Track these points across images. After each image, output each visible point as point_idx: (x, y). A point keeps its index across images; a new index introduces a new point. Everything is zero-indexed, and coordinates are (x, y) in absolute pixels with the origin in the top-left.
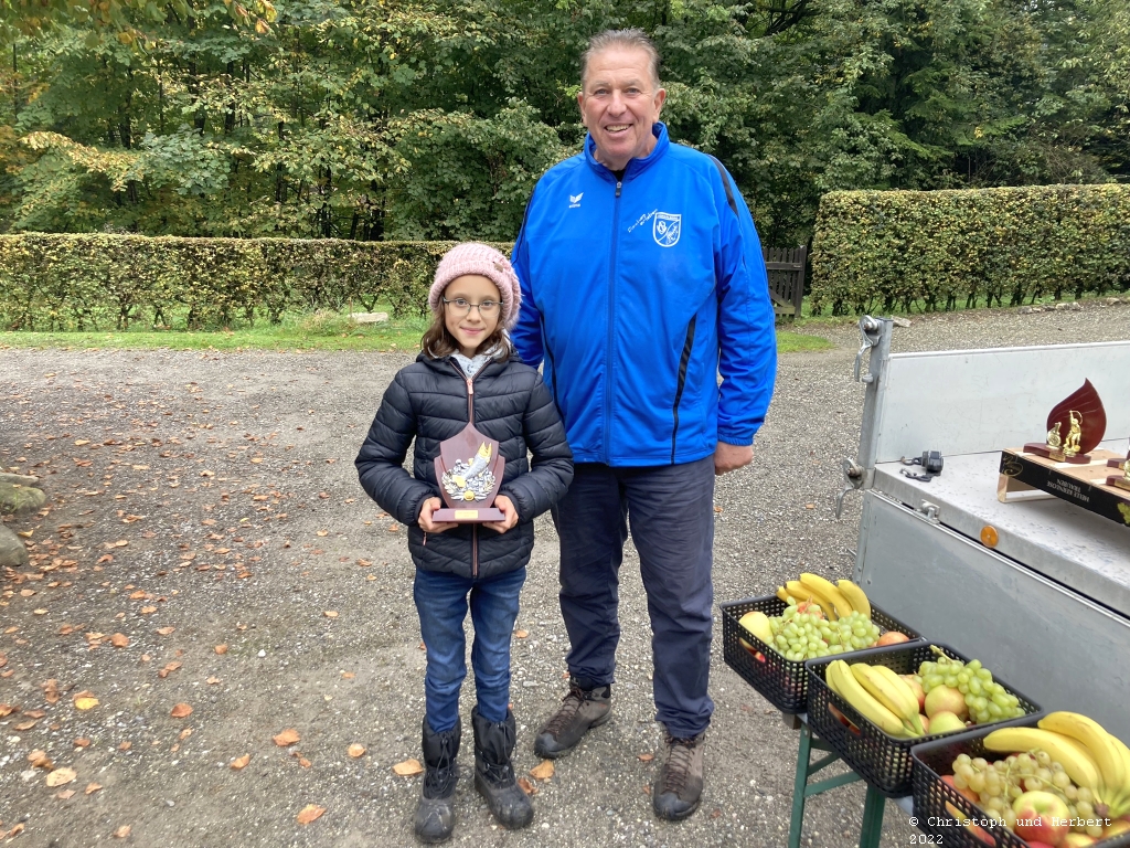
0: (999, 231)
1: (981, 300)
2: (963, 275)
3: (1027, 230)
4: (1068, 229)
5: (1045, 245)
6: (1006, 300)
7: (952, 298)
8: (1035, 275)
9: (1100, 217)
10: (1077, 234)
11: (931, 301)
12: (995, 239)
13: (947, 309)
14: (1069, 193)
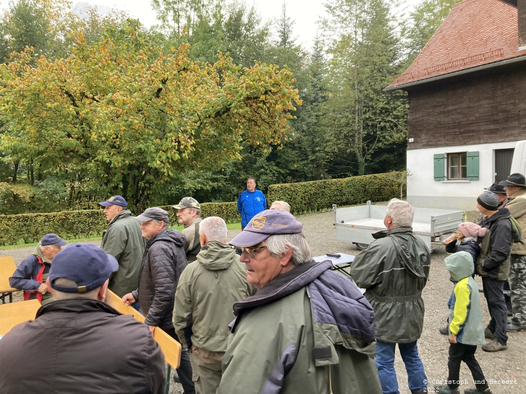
0: (312, 192)
1: (310, 211)
2: (305, 204)
3: (318, 192)
4: (327, 191)
5: (322, 195)
6: (316, 211)
7: (303, 211)
8: (322, 203)
9: (334, 188)
10: (329, 192)
11: (298, 212)
12: (311, 195)
13: (302, 214)
14: (326, 182)
